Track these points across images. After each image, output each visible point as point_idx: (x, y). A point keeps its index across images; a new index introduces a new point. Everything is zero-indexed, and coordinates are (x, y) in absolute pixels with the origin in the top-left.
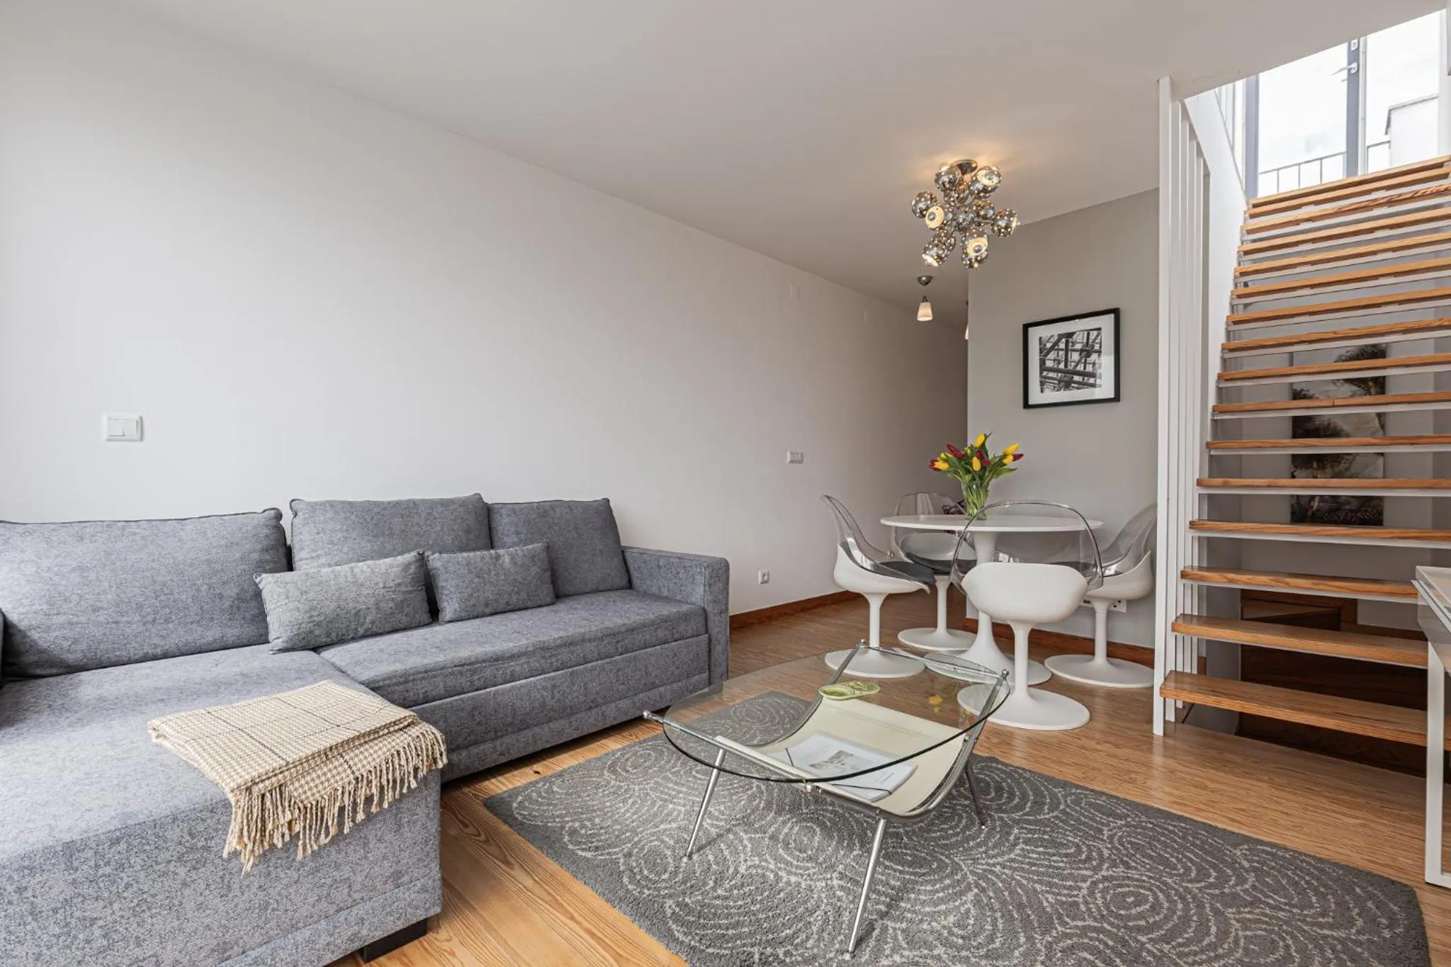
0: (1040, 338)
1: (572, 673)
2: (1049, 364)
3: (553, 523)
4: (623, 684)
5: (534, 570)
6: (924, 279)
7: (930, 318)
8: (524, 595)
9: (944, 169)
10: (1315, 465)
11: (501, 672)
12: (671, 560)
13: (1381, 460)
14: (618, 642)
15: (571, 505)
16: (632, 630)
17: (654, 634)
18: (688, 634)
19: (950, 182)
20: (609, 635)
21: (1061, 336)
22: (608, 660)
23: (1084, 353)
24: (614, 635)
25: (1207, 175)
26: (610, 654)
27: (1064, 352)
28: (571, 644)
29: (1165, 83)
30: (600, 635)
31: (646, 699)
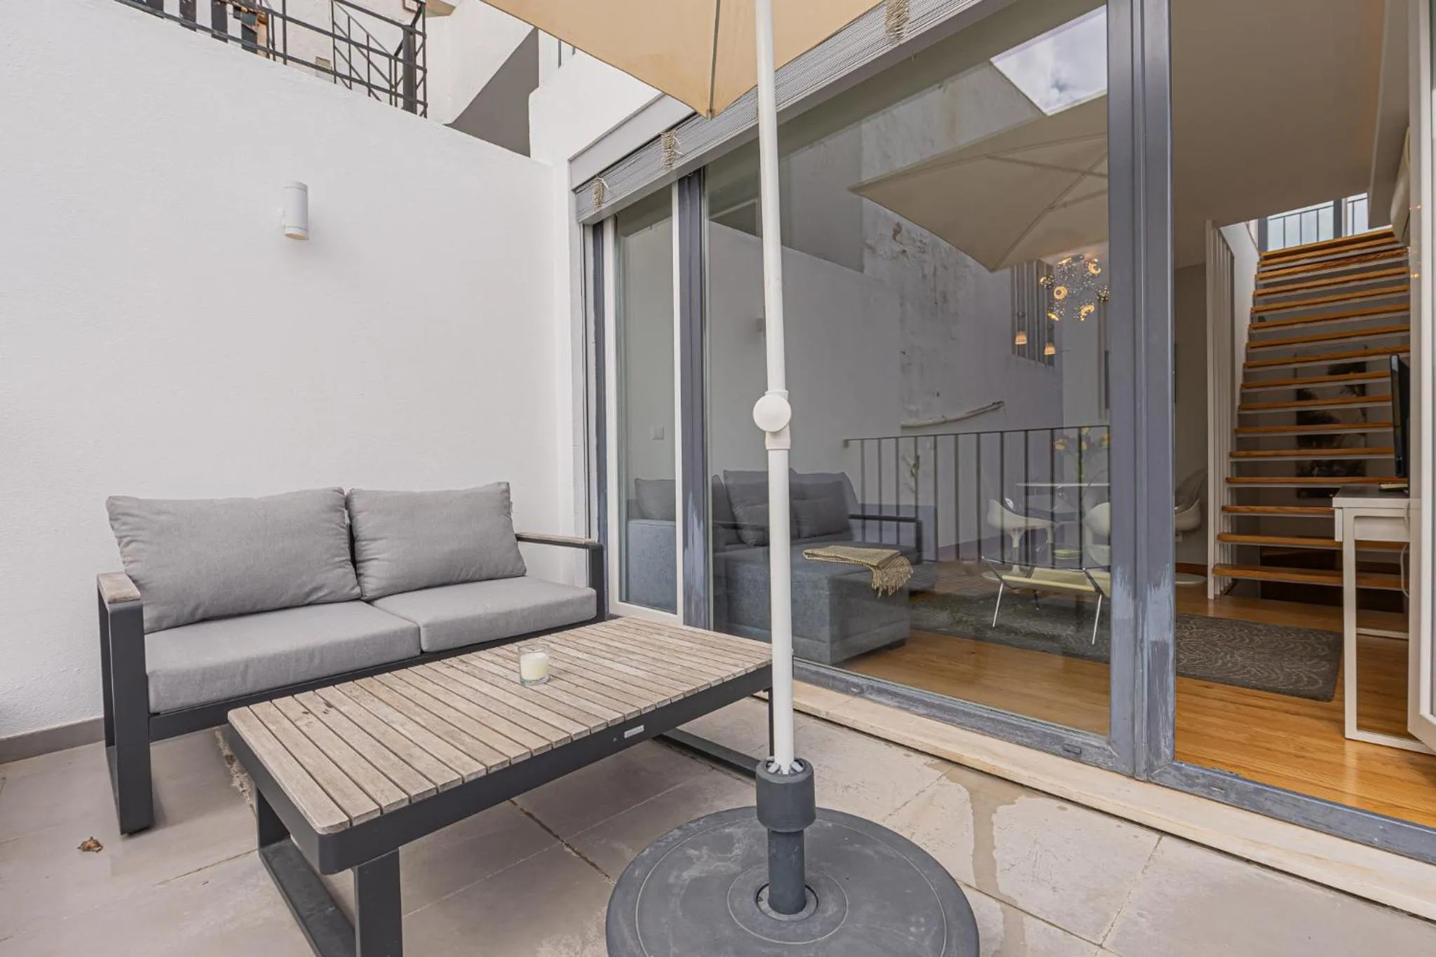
10: (1314, 444)
13: (1363, 439)
25: (1232, 258)
29: (1209, 223)
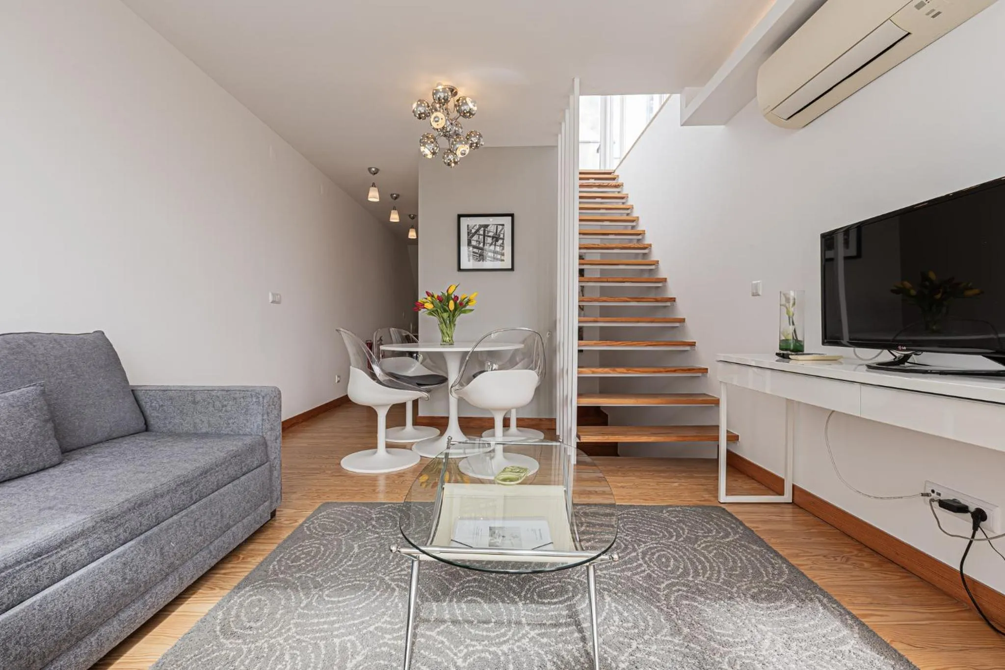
0: (468, 226)
1: (145, 541)
2: (474, 243)
3: (36, 361)
4: (201, 535)
5: (30, 423)
6: (373, 169)
7: (377, 200)
8: (18, 458)
9: (440, 88)
11: (46, 570)
12: (214, 393)
14: (191, 490)
15: (57, 340)
16: (205, 473)
17: (226, 472)
18: (255, 465)
19: (444, 99)
20: (183, 484)
21: (481, 226)
22: (184, 513)
23: (494, 239)
24: (188, 482)
26: (184, 505)
27: (482, 237)
28: (140, 505)
29: (577, 81)
30: (173, 486)
31: (221, 544)
